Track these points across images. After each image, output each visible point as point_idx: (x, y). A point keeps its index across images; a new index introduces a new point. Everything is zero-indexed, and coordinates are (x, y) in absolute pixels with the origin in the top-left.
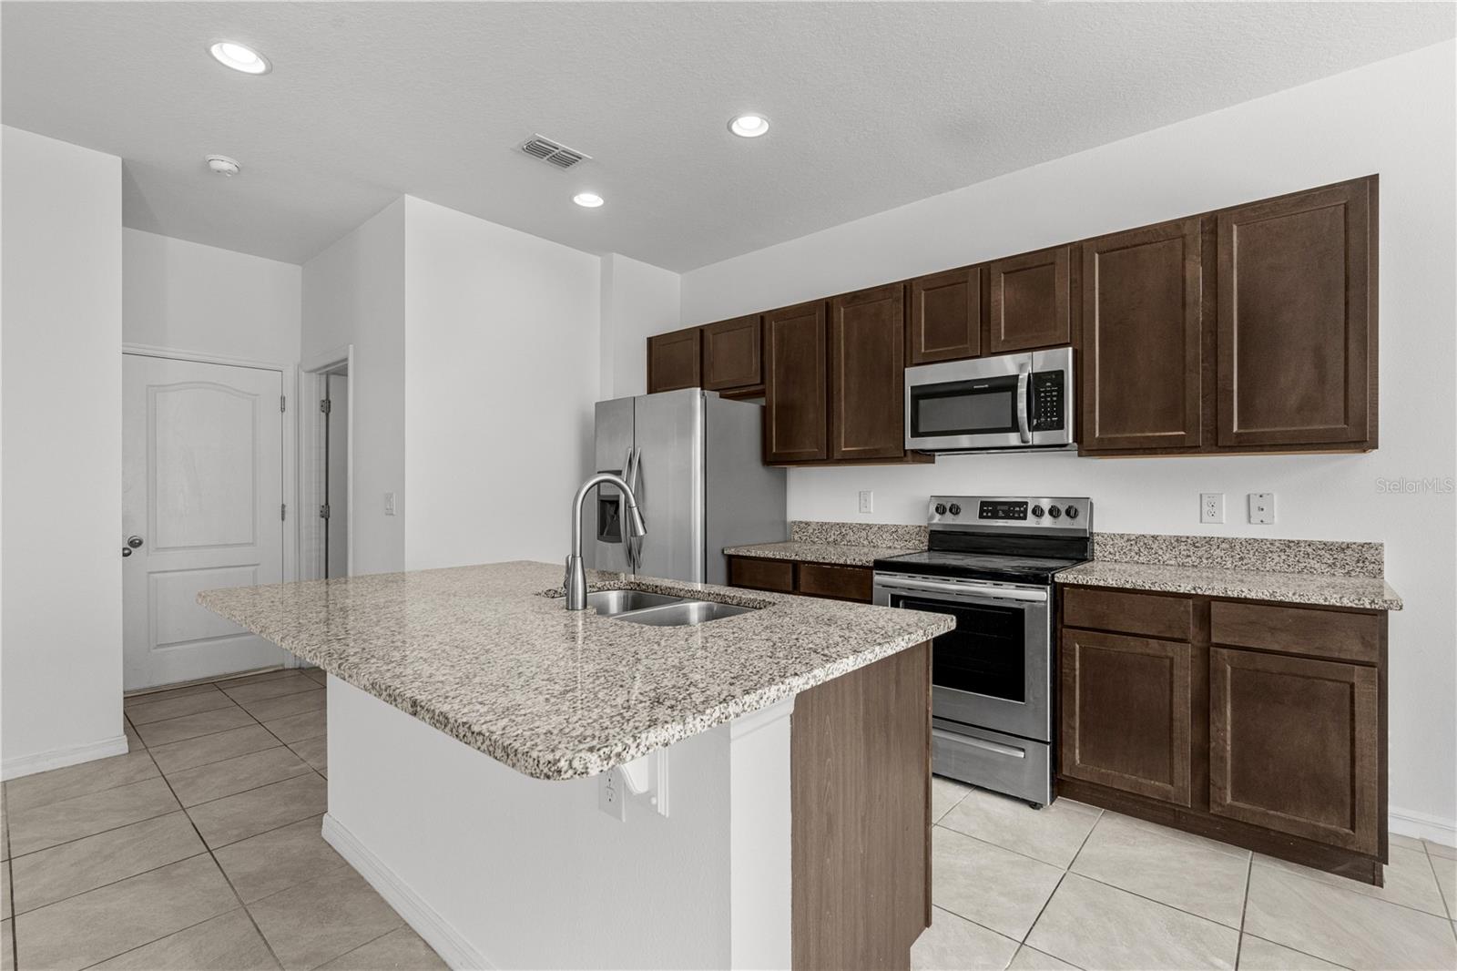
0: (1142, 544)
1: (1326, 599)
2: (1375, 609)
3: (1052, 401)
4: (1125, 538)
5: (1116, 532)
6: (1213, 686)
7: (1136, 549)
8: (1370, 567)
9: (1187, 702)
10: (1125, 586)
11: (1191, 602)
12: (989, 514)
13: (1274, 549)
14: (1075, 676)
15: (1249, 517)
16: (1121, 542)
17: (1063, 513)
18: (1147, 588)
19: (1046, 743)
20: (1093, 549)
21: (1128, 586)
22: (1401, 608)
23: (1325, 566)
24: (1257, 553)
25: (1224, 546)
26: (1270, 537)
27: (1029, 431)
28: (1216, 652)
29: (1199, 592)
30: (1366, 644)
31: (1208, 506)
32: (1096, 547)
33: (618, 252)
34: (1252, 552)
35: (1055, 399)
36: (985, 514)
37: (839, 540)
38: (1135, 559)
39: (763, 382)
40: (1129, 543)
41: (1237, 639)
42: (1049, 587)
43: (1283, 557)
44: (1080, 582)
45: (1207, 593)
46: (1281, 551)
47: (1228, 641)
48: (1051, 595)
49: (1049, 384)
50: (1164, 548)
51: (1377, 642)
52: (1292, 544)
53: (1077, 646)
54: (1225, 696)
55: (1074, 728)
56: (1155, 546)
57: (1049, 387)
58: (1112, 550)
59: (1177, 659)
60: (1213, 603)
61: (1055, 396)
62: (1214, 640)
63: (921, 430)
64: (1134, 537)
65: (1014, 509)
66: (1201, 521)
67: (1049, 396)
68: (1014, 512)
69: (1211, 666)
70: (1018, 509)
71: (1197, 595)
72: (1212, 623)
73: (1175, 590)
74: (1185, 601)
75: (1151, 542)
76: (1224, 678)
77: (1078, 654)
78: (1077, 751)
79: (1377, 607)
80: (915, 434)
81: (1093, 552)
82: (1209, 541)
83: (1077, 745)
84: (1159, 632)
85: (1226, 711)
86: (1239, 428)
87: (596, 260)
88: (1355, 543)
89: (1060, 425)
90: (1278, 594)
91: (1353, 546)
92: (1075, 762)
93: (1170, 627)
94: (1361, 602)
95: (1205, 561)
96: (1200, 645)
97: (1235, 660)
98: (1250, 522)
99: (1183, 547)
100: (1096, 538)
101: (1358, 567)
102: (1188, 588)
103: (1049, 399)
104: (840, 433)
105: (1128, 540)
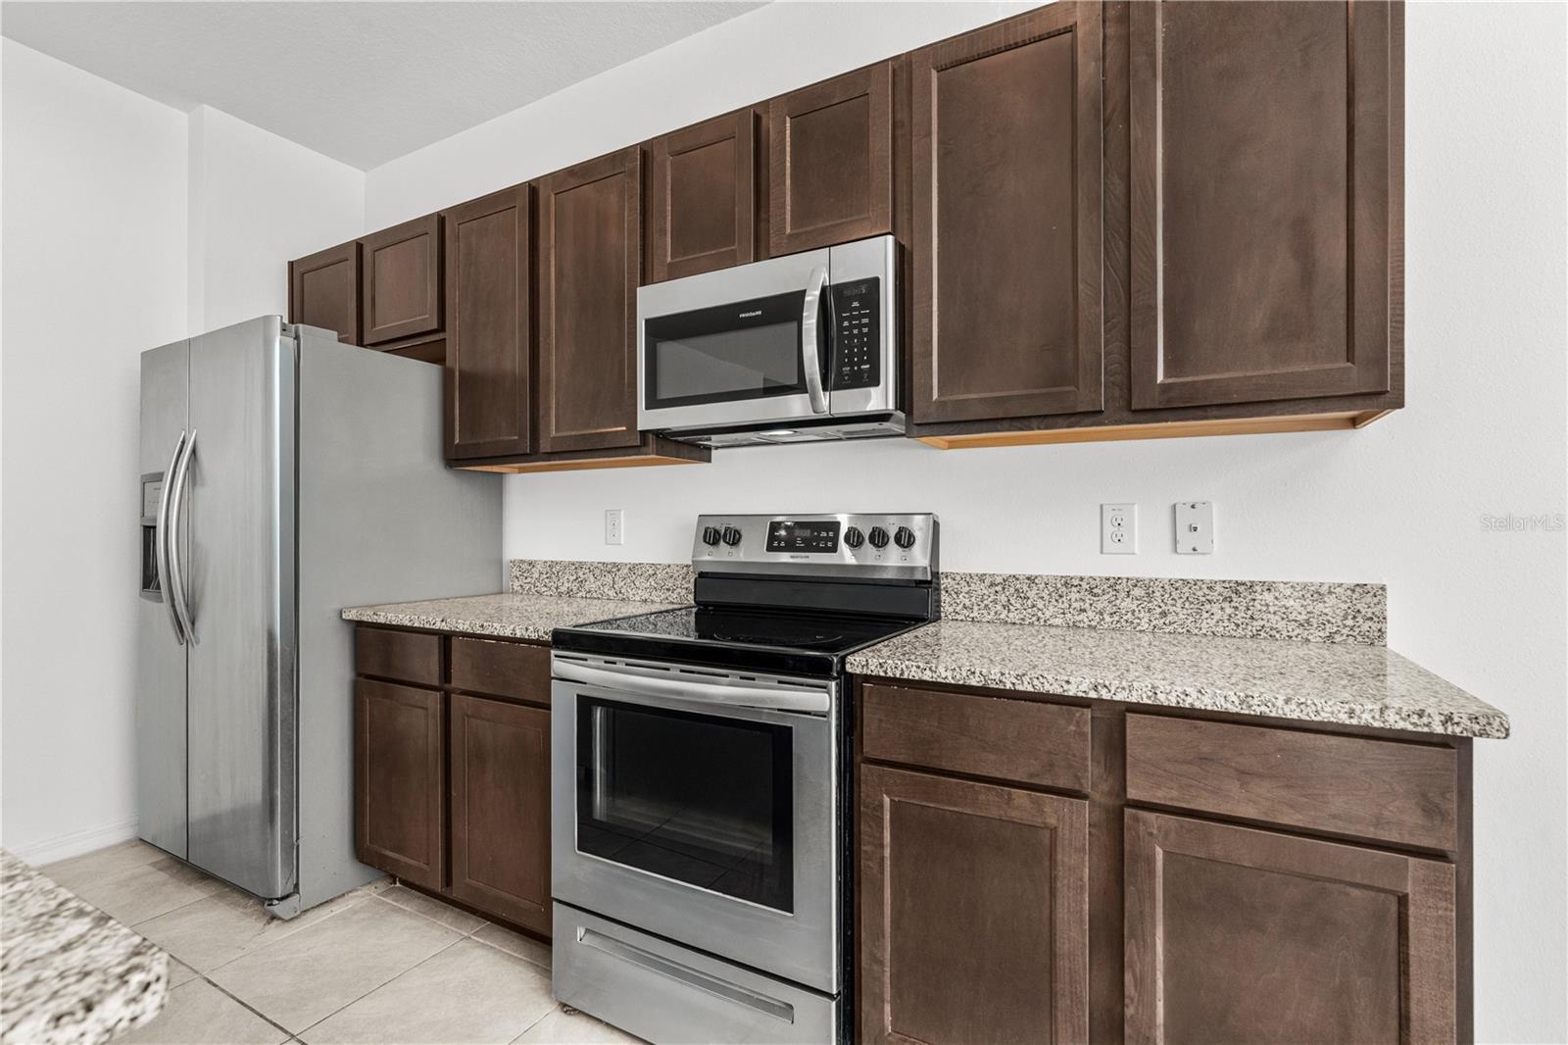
0: (1012, 590)
1: (1351, 713)
2: (1454, 737)
3: (861, 335)
4: (987, 582)
5: (973, 571)
6: (1130, 890)
7: (1004, 599)
8: (1365, 627)
9: (1082, 921)
10: (968, 682)
11: (1088, 713)
12: (783, 544)
13: (1213, 596)
14: (882, 859)
15: (1175, 541)
16: (980, 589)
17: (892, 540)
18: (1009, 686)
19: (829, 996)
20: (939, 601)
21: (974, 682)
22: (1507, 735)
23: (1293, 625)
24: (1187, 605)
25: (1137, 592)
26: (1207, 577)
27: (825, 389)
28: (1136, 819)
29: (1105, 695)
30: (1431, 810)
31: (1112, 527)
32: (944, 596)
33: (209, 104)
34: (1179, 602)
35: (865, 330)
36: (776, 544)
37: (575, 589)
38: (1002, 616)
39: (442, 328)
40: (992, 590)
41: (1174, 793)
42: (833, 684)
43: (1229, 611)
44: (890, 674)
45: (1119, 697)
46: (1225, 599)
47: (1159, 796)
48: (839, 699)
49: (856, 304)
50: (1047, 597)
51: (1453, 807)
52: (1241, 589)
53: (887, 800)
54: (1153, 907)
55: (881, 963)
56: (1032, 594)
57: (855, 309)
58: (968, 604)
59: (1064, 833)
60: (1128, 715)
61: (865, 325)
62: (1132, 794)
63: (663, 395)
64: (999, 580)
65: (818, 534)
66: (1102, 552)
67: (856, 326)
68: (819, 539)
69: (1127, 847)
70: (824, 534)
71: (1100, 701)
72: (1129, 759)
73: (1059, 691)
74: (1078, 712)
75: (1025, 588)
76: (1152, 872)
77: (887, 817)
78: (888, 1008)
79: (1458, 730)
80: (653, 402)
81: (939, 606)
82: (1114, 583)
83: (888, 996)
84: (1032, 775)
85: (1155, 945)
86: (1167, 375)
87: (180, 118)
88: (1340, 585)
89: (874, 380)
90: (1256, 701)
91: (1338, 590)
92: (883, 1029)
93: (1052, 765)
94: (1425, 720)
95: (1108, 619)
96: (1103, 800)
97: (1173, 836)
98: (1176, 551)
99: (1074, 596)
100: (944, 582)
101: (1345, 626)
102: (1084, 687)
103: (856, 331)
104: (548, 408)
105: (992, 585)
